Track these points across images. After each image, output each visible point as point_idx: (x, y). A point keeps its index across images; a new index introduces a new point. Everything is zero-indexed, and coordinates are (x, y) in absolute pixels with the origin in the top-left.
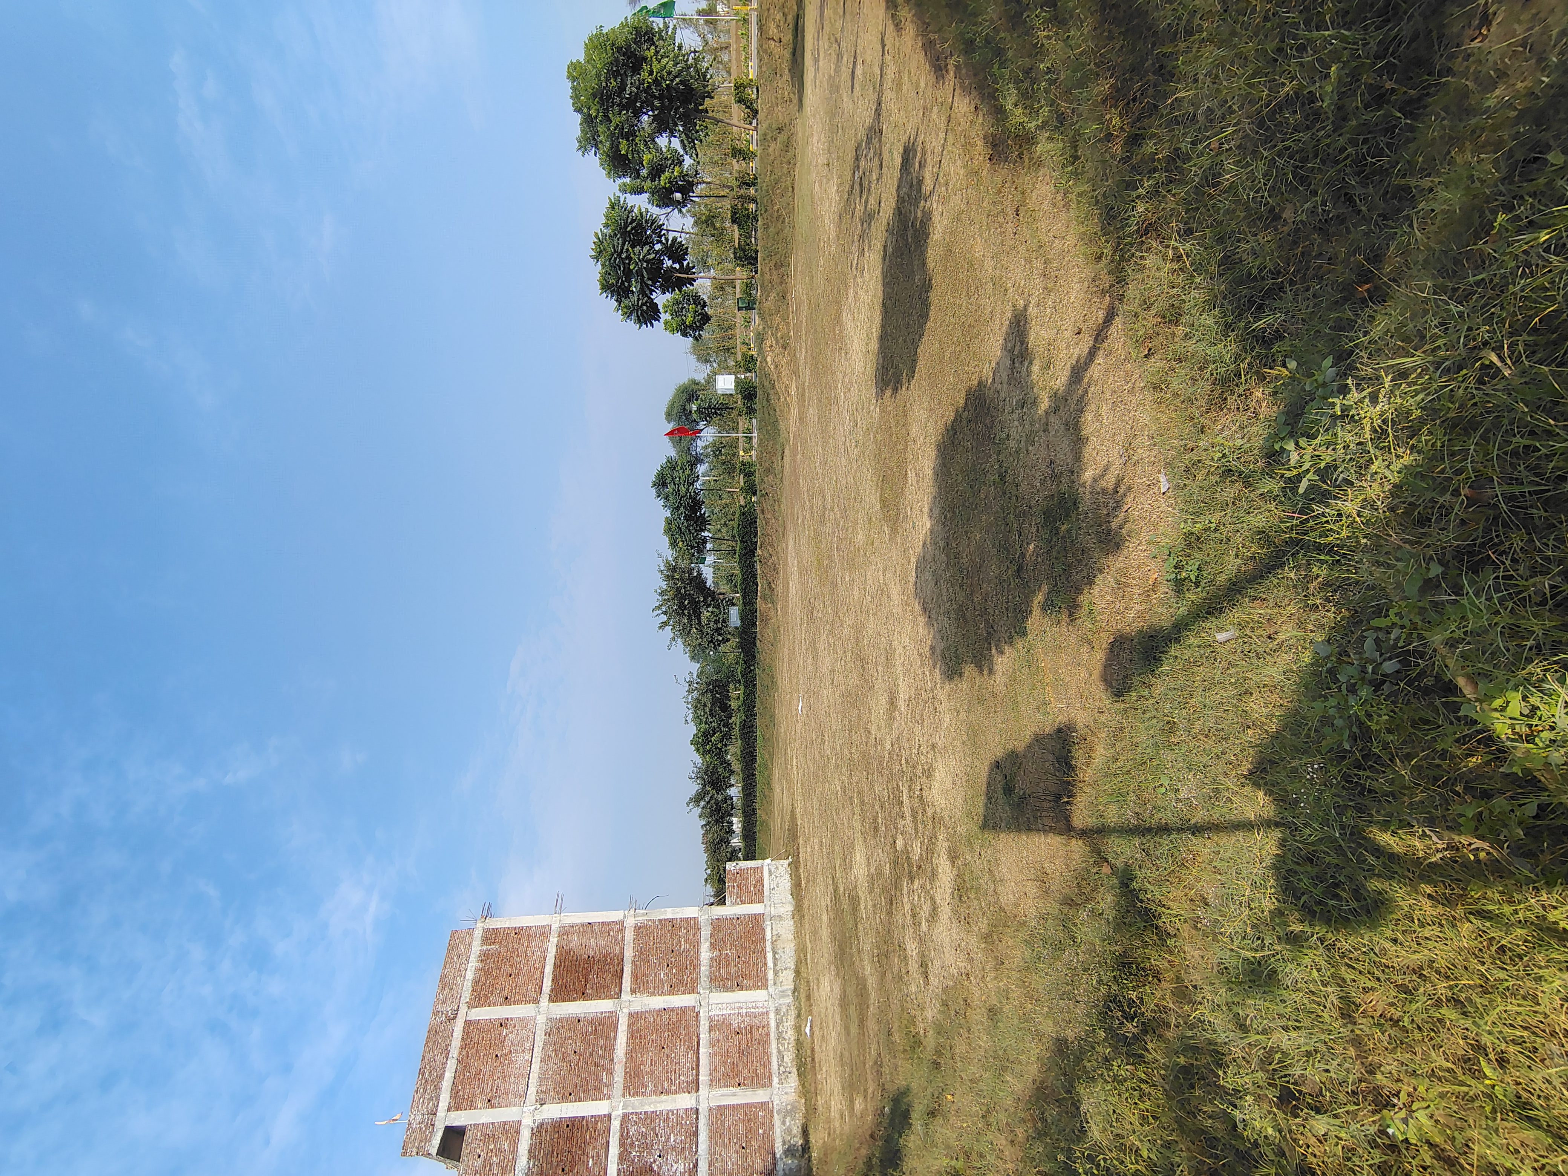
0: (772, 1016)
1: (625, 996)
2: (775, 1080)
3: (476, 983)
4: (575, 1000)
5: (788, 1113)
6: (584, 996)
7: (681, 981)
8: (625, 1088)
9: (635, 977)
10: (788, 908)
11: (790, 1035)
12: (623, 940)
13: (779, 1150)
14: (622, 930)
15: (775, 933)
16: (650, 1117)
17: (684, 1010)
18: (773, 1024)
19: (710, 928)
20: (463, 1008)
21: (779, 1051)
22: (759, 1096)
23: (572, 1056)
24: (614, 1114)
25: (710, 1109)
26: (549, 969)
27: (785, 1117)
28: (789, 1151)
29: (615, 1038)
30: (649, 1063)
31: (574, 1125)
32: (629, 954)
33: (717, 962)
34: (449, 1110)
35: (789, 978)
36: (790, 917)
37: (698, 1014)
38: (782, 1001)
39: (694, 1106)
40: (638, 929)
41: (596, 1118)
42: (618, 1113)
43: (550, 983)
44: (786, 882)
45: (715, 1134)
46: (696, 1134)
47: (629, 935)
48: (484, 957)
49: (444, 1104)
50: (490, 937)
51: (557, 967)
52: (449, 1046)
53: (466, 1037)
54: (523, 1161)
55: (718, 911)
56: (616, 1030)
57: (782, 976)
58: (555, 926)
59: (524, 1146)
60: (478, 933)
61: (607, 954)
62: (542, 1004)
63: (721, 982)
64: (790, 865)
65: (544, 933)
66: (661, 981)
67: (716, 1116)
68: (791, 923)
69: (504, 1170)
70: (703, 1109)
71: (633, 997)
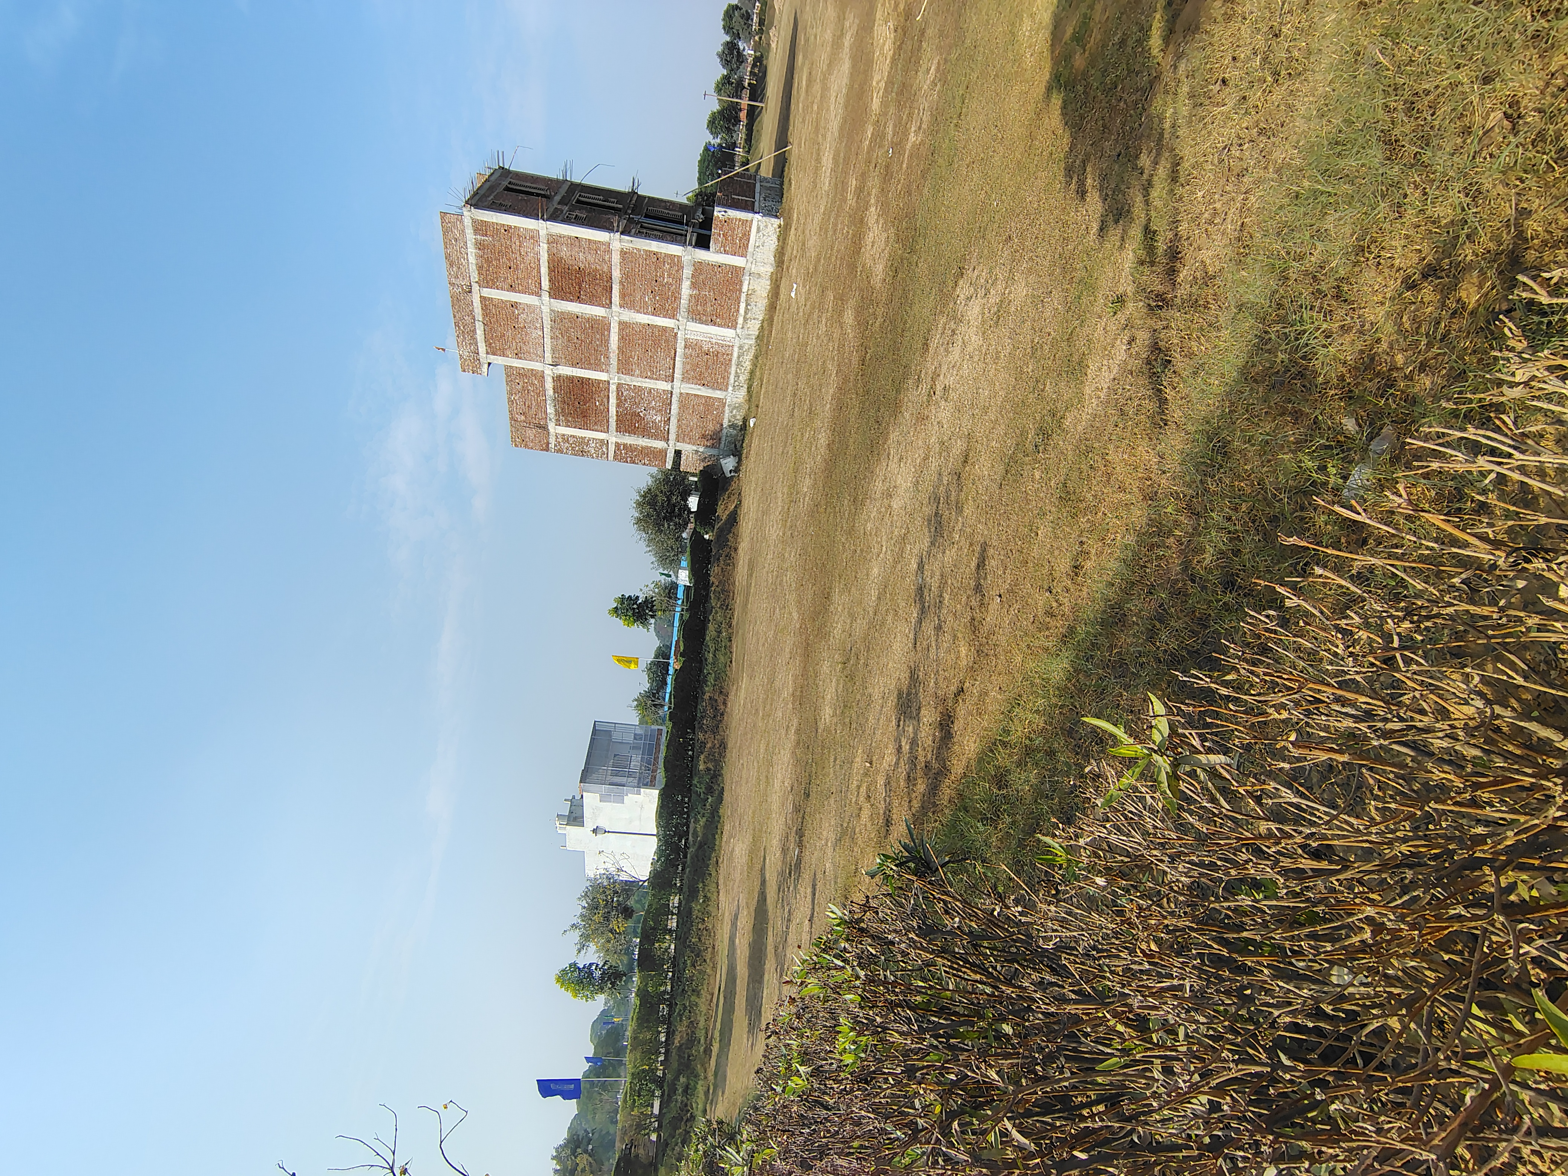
0: (736, 349)
1: (615, 308)
2: (730, 388)
3: (480, 268)
4: (572, 301)
5: (735, 408)
6: (579, 299)
7: (663, 307)
8: (619, 369)
9: (623, 296)
10: (767, 268)
11: (748, 365)
12: (610, 261)
13: (726, 423)
14: (609, 252)
15: (751, 287)
16: (638, 389)
17: (664, 329)
18: (735, 355)
19: (692, 268)
20: (475, 287)
21: (736, 372)
22: (718, 394)
23: (576, 341)
24: (611, 382)
25: (681, 394)
26: (544, 270)
27: (733, 409)
28: (733, 426)
29: (609, 335)
30: (636, 358)
31: (583, 382)
32: (616, 274)
33: (695, 299)
34: (487, 353)
35: (754, 327)
36: (768, 277)
37: (676, 334)
38: (746, 341)
39: (670, 389)
40: (624, 254)
41: (599, 382)
42: (614, 381)
43: (547, 283)
44: (772, 243)
45: (683, 406)
46: (670, 404)
47: (616, 258)
48: (480, 246)
49: (482, 348)
50: (480, 228)
51: (551, 270)
52: (472, 311)
53: (485, 308)
54: (550, 392)
55: (701, 255)
56: (609, 331)
57: (750, 324)
58: (543, 233)
59: (549, 385)
60: (467, 222)
61: (596, 270)
62: (543, 298)
63: (696, 316)
64: (780, 227)
65: (534, 237)
66: (646, 302)
67: (685, 398)
68: (768, 282)
69: (538, 395)
70: (676, 392)
71: (621, 311)
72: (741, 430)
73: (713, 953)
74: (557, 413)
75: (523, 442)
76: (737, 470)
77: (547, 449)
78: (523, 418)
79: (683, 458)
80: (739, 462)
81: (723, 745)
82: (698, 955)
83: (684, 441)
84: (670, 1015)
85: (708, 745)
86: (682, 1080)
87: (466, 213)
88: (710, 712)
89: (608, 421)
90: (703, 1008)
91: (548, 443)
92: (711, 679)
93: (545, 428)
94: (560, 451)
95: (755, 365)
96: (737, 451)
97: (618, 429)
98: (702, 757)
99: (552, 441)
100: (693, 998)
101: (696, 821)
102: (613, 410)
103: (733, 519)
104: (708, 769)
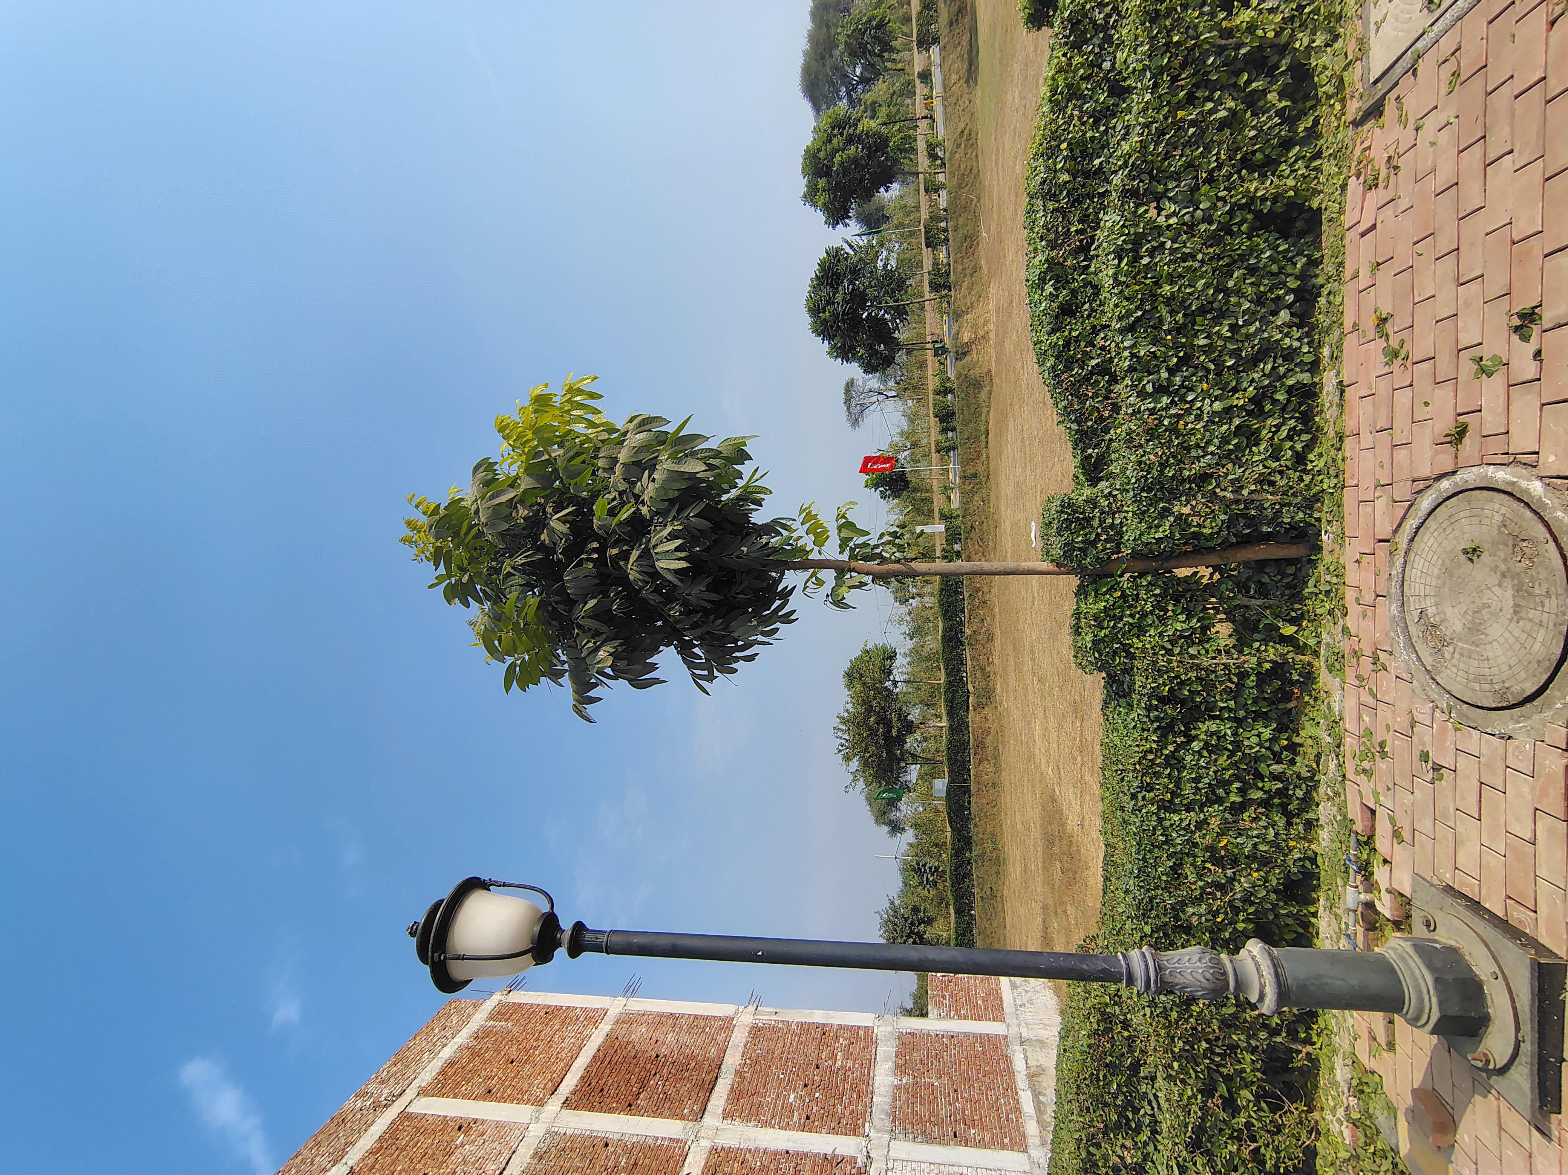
1: (711, 1119)
3: (451, 1063)
4: (611, 1110)
6: (630, 1107)
7: (830, 1113)
9: (736, 1095)
12: (726, 1042)
14: (728, 1027)
17: (830, 1160)
19: (895, 1043)
20: (410, 1094)
26: (582, 1062)
32: (732, 1060)
33: (910, 1093)
37: (862, 1171)
40: (756, 1031)
43: (575, 1081)
47: (739, 1037)
48: (480, 1035)
50: (506, 1011)
53: (390, 1133)
55: (912, 1023)
58: (613, 1012)
61: (693, 1056)
62: (548, 1108)
66: (788, 1106)
71: (727, 1124)
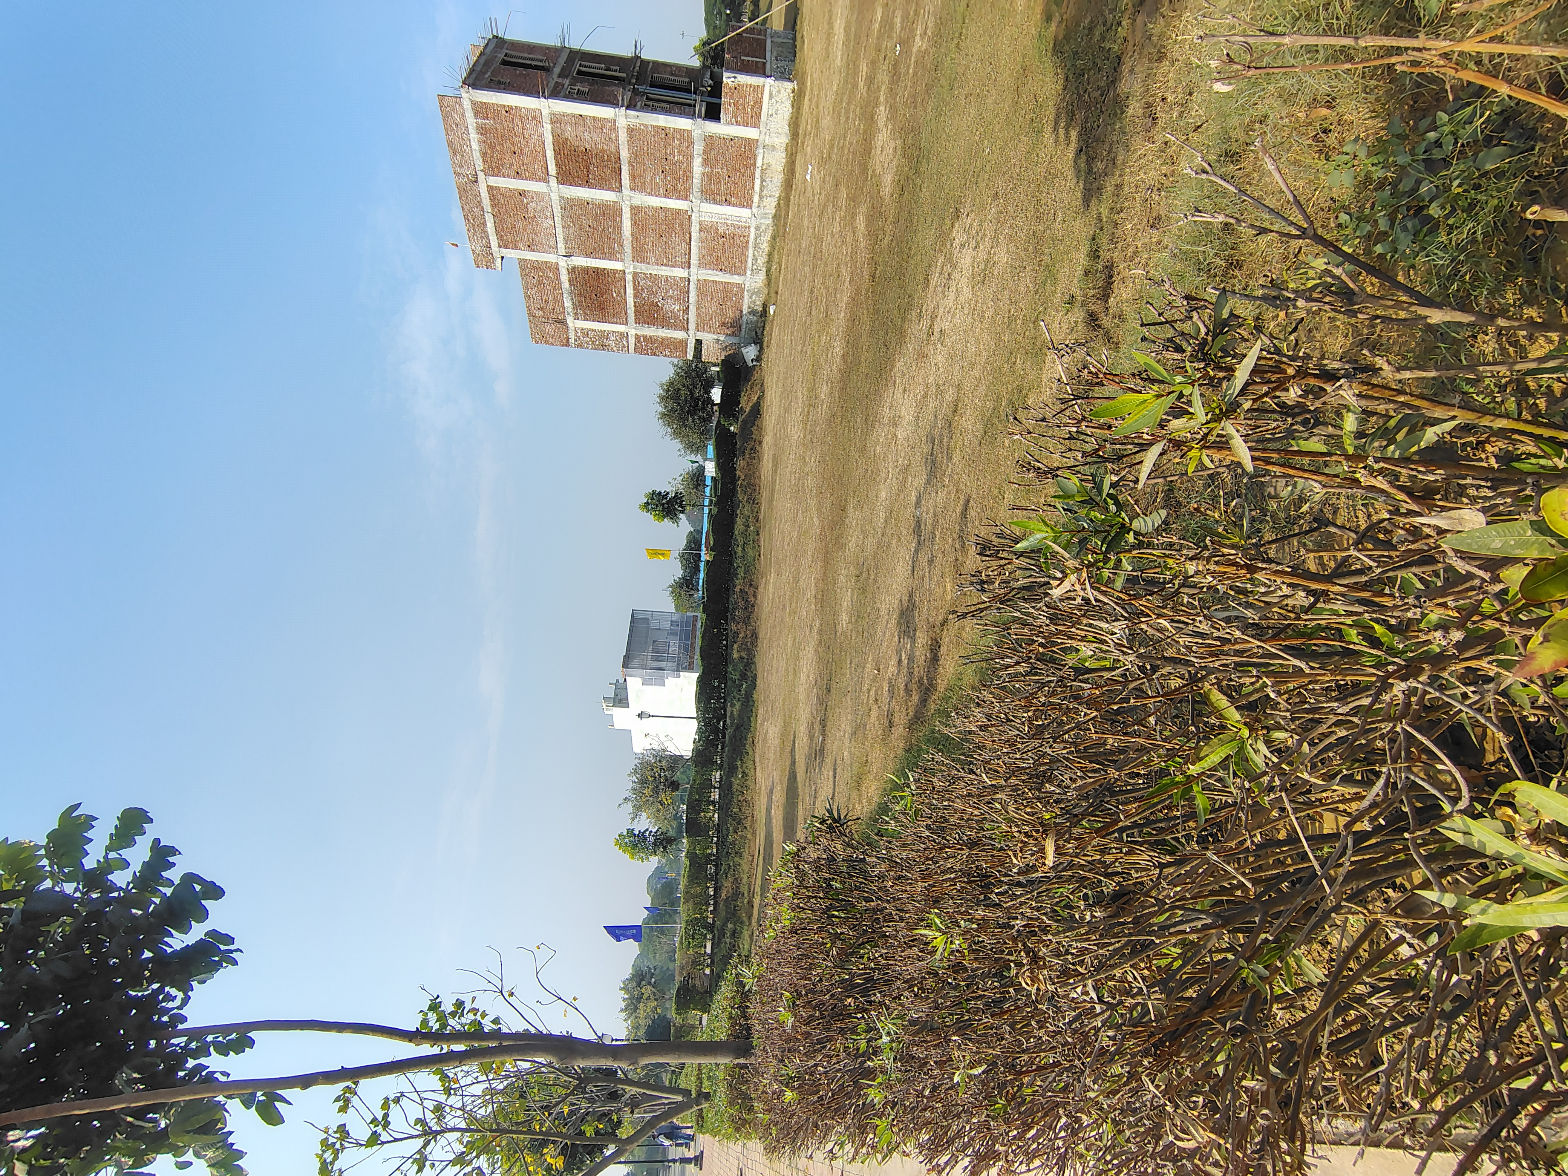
0: (753, 230)
1: (626, 191)
2: (749, 273)
3: (484, 155)
4: (580, 186)
5: (754, 293)
6: (588, 184)
7: (675, 188)
8: (634, 257)
9: (633, 177)
10: (782, 140)
11: (765, 247)
12: (617, 140)
13: (745, 310)
14: (615, 129)
15: (765, 161)
16: (655, 278)
17: (678, 212)
18: (752, 236)
19: (703, 143)
20: (481, 176)
21: (754, 255)
22: (736, 279)
23: (587, 229)
24: (627, 271)
25: (698, 280)
26: (550, 154)
27: (752, 295)
28: (753, 312)
29: (621, 221)
30: (651, 244)
31: (598, 272)
32: (624, 154)
33: (709, 178)
34: (500, 247)
35: (770, 205)
36: (783, 149)
37: (690, 217)
38: (763, 221)
39: (687, 276)
40: (630, 131)
41: (615, 272)
42: (630, 270)
43: (554, 167)
44: (786, 110)
45: (701, 294)
46: (688, 292)
47: (623, 136)
48: (482, 130)
49: (494, 242)
50: (480, 110)
51: (557, 153)
52: (480, 202)
53: (492, 198)
54: (566, 285)
55: (712, 127)
56: (621, 216)
57: (766, 201)
58: (545, 112)
59: (564, 277)
60: (467, 104)
61: (603, 151)
62: (551, 184)
63: (711, 195)
64: (793, 91)
65: (536, 117)
66: (657, 184)
67: (703, 285)
68: (784, 155)
69: (555, 288)
70: (693, 279)
71: (632, 194)
72: (761, 316)
73: (752, 821)
74: (575, 306)
75: (543, 339)
76: (758, 359)
77: (567, 344)
78: (541, 313)
79: (704, 347)
80: (761, 351)
81: (755, 635)
82: (739, 823)
83: (704, 330)
84: (717, 874)
85: (741, 635)
86: (730, 926)
87: (464, 95)
88: (741, 604)
89: (626, 313)
90: (745, 867)
91: (568, 339)
92: (741, 572)
93: (563, 322)
94: (580, 346)
95: (773, 247)
96: (758, 340)
97: (637, 321)
98: (736, 646)
99: (572, 335)
100: (736, 859)
101: (733, 705)
102: (630, 301)
103: (757, 411)
104: (742, 658)
